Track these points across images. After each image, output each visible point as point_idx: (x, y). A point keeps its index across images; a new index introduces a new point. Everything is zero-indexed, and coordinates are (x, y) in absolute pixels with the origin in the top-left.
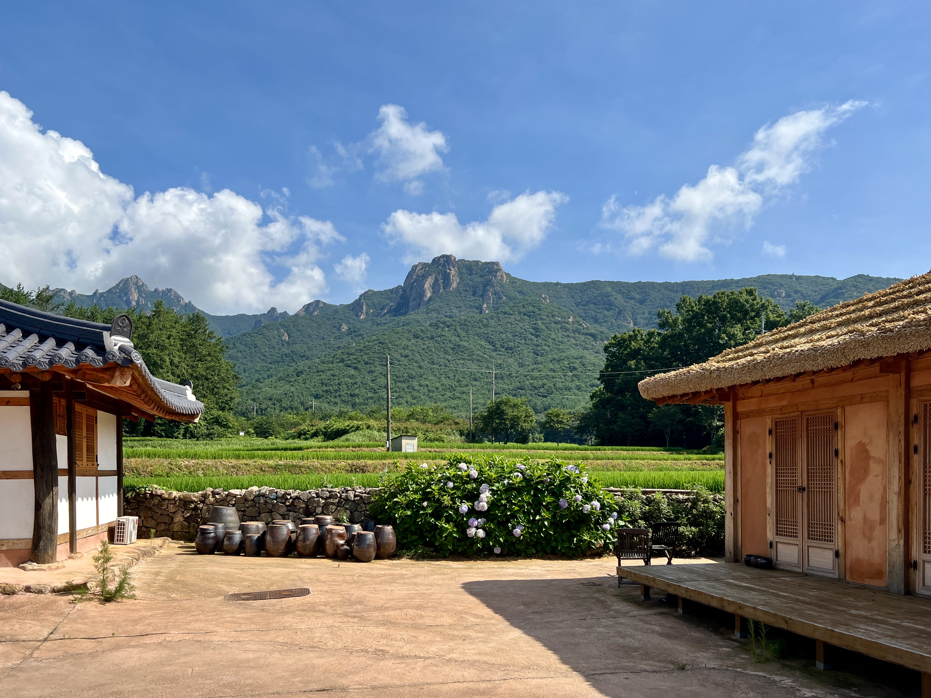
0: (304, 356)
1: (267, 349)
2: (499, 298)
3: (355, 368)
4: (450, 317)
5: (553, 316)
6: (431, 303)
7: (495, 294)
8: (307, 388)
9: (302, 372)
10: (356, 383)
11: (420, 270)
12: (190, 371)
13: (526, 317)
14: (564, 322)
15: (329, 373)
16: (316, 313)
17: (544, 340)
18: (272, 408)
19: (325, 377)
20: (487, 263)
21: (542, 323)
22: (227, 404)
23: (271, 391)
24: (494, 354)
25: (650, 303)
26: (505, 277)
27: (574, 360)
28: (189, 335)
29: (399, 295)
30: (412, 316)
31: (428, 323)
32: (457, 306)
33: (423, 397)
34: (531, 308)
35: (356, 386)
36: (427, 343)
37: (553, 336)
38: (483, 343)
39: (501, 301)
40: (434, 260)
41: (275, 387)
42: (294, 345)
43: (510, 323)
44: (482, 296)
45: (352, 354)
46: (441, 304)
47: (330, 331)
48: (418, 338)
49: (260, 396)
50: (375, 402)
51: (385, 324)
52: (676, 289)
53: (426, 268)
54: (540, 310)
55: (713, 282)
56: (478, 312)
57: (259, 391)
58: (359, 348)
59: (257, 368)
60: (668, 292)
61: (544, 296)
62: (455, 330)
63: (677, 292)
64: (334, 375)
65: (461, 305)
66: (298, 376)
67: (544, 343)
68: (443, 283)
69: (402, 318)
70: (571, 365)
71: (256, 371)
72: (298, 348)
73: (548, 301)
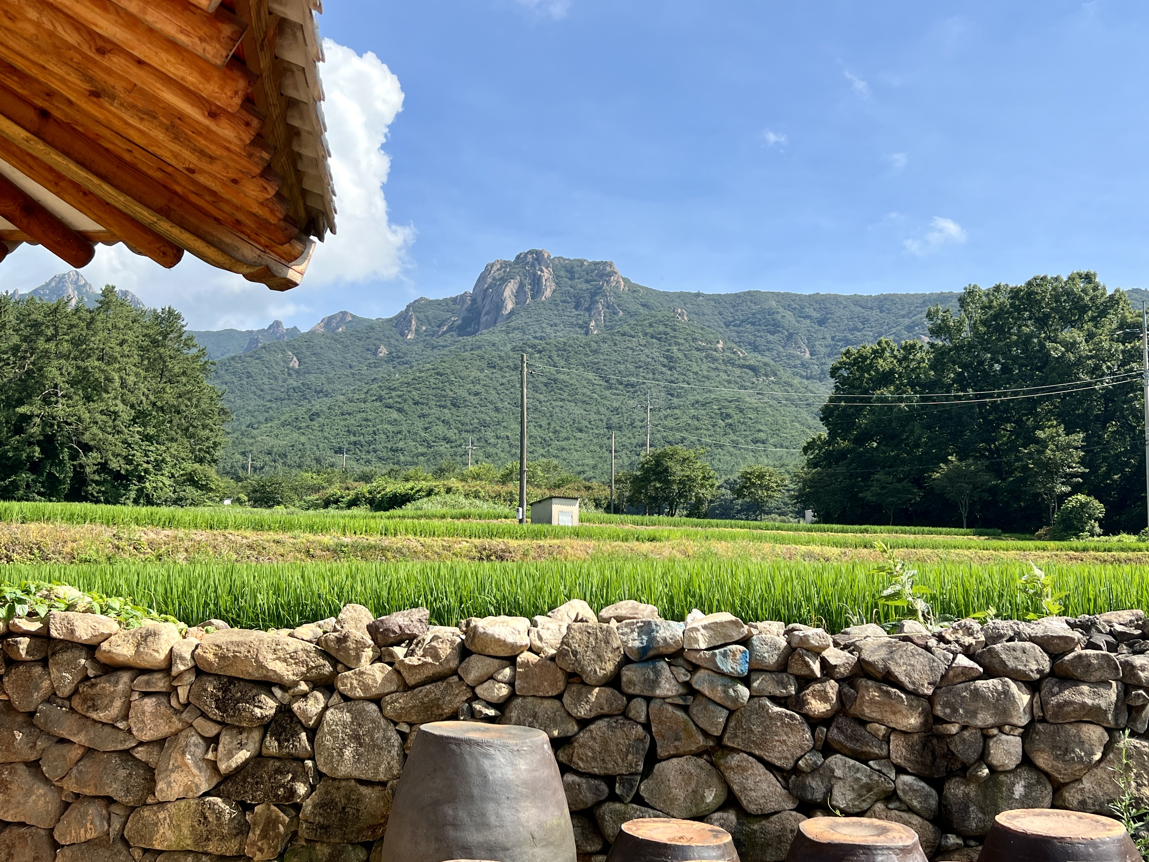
0: (321, 391)
1: (266, 380)
2: (614, 313)
3: (400, 410)
4: (541, 338)
5: (695, 340)
6: (514, 318)
7: (608, 308)
8: (325, 438)
9: (318, 415)
10: (400, 432)
11: (498, 270)
12: (152, 397)
13: (654, 340)
14: (711, 349)
15: (359, 416)
16: (340, 330)
17: (682, 374)
18: (271, 466)
19: (353, 422)
20: (596, 264)
21: (679, 350)
22: (208, 453)
23: (271, 441)
24: (607, 393)
25: (833, 324)
26: (622, 283)
27: (727, 404)
28: (155, 342)
29: (466, 306)
30: (485, 336)
31: (509, 347)
32: (552, 323)
33: (502, 455)
34: (662, 328)
35: (400, 436)
36: (507, 375)
37: (696, 369)
38: (591, 376)
39: (617, 318)
40: (518, 257)
41: (277, 436)
42: (307, 375)
43: (632, 349)
44: (589, 309)
45: (394, 389)
46: (528, 320)
47: (361, 356)
48: (494, 367)
49: (254, 449)
50: (428, 460)
51: (443, 346)
52: (870, 305)
53: (506, 267)
54: (675, 330)
55: (924, 295)
56: (583, 332)
57: (252, 441)
58: (406, 380)
59: (250, 408)
60: (858, 309)
61: (679, 311)
62: (550, 357)
63: (871, 308)
64: (366, 420)
65: (558, 322)
66: (311, 420)
67: (681, 378)
68: (532, 290)
69: (470, 339)
70: (723, 411)
71: (248, 411)
72: (314, 379)
73: (686, 318)
